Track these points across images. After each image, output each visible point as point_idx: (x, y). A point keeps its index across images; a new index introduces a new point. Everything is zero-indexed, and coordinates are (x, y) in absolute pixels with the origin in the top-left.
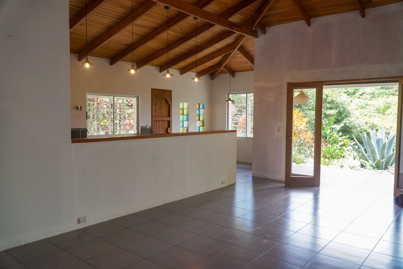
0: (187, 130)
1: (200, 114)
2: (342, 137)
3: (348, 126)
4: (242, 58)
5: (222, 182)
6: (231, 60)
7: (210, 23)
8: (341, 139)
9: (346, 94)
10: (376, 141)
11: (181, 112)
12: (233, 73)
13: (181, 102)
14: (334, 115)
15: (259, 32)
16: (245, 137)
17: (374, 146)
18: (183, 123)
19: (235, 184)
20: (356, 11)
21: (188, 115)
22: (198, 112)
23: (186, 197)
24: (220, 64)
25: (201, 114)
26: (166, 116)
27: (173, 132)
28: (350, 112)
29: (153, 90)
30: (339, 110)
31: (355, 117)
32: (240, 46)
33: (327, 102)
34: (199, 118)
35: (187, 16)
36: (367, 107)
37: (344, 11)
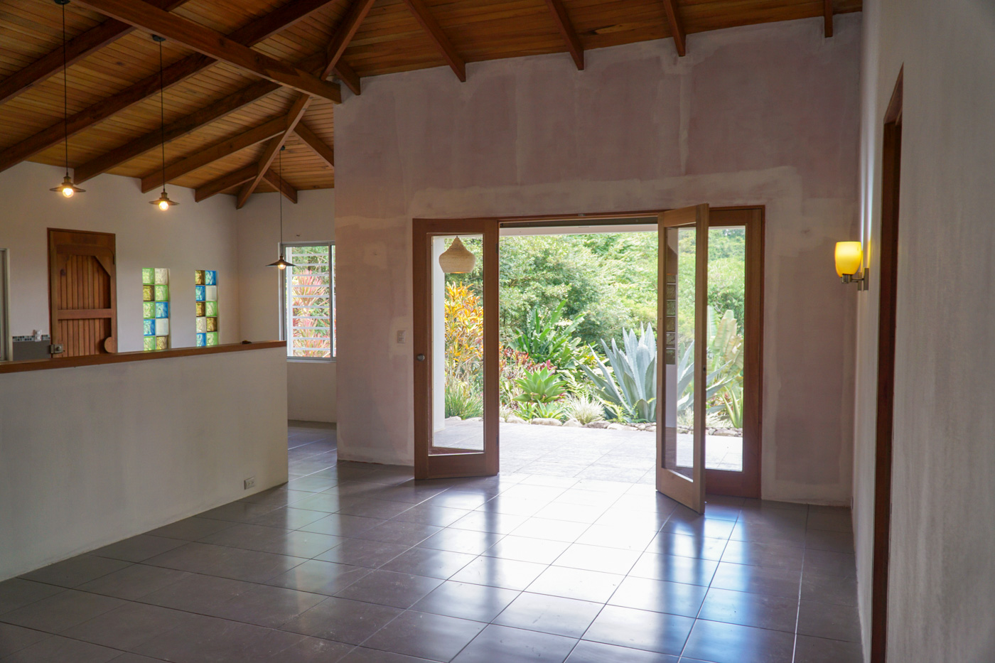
0: (168, 343)
1: (204, 299)
2: (582, 348)
3: (593, 324)
4: (309, 154)
5: (245, 481)
6: (282, 156)
7: (203, 55)
8: (580, 352)
9: (589, 250)
10: (635, 357)
11: (146, 294)
12: (292, 191)
13: (147, 267)
14: (564, 297)
15: (345, 90)
16: (329, 356)
17: (632, 368)
18: (154, 322)
19: (285, 484)
20: (566, 53)
21: (167, 303)
22: (198, 293)
23: (129, 536)
24: (253, 166)
25: (207, 299)
26: (96, 305)
27: (120, 350)
28: (595, 289)
29: (52, 232)
30: (572, 286)
31: (608, 301)
32: (300, 121)
33: (546, 266)
34: (204, 310)
35: (124, 28)
36: (635, 279)
37: (539, 51)
